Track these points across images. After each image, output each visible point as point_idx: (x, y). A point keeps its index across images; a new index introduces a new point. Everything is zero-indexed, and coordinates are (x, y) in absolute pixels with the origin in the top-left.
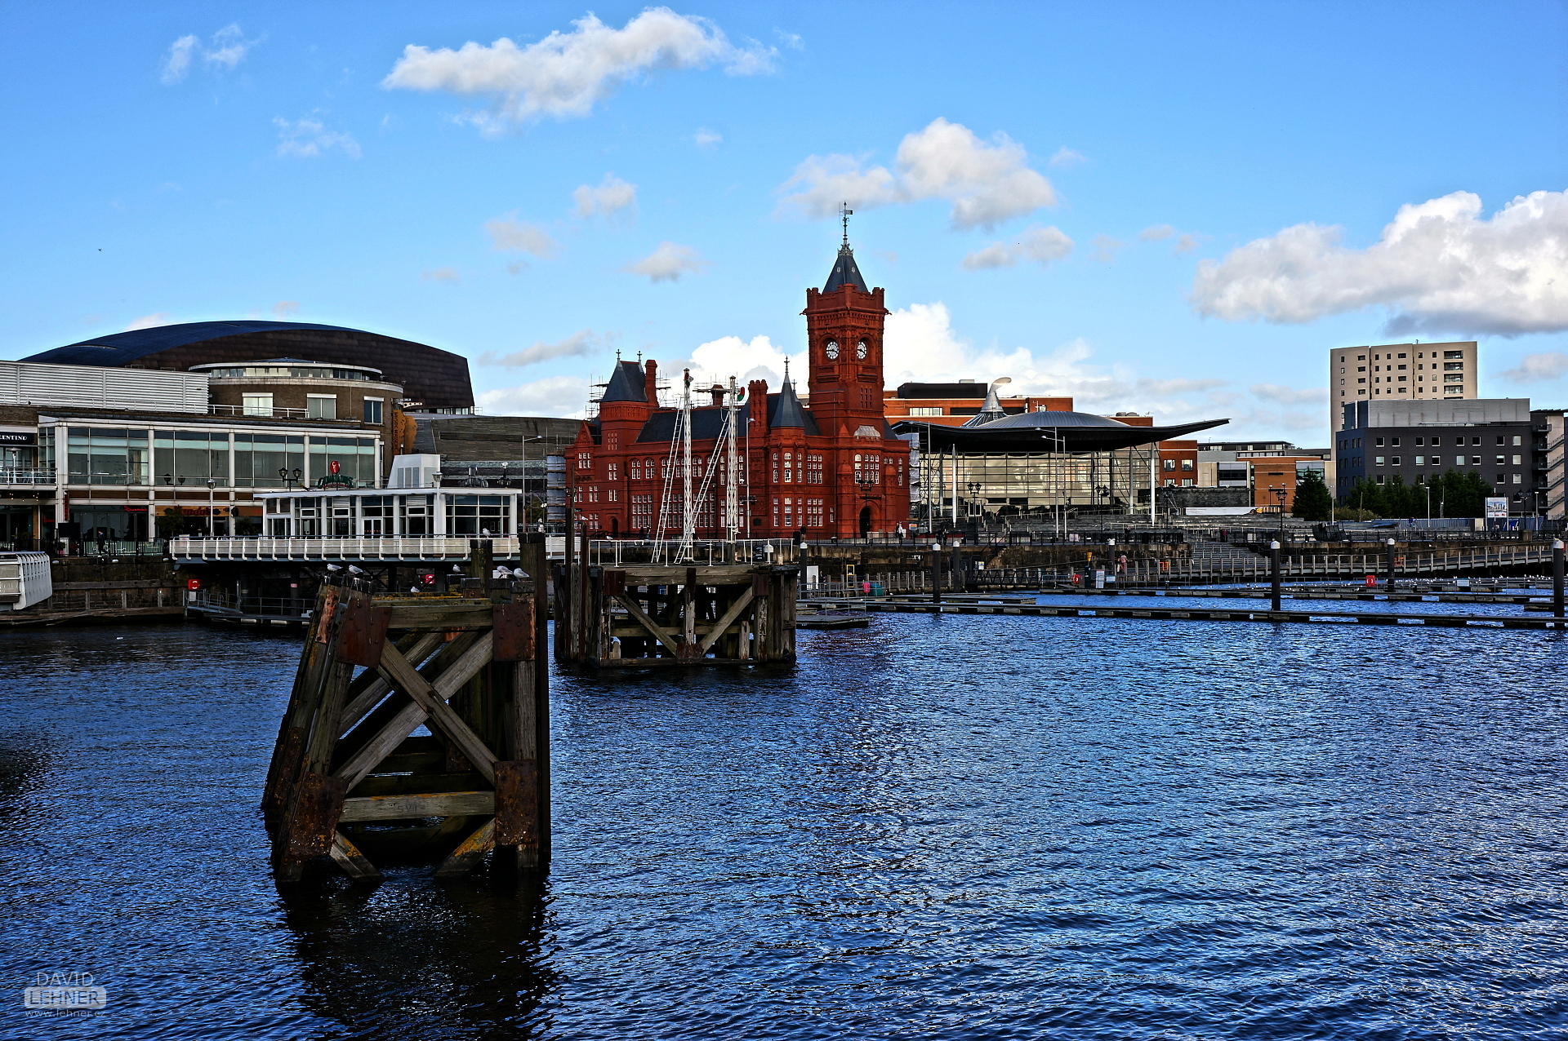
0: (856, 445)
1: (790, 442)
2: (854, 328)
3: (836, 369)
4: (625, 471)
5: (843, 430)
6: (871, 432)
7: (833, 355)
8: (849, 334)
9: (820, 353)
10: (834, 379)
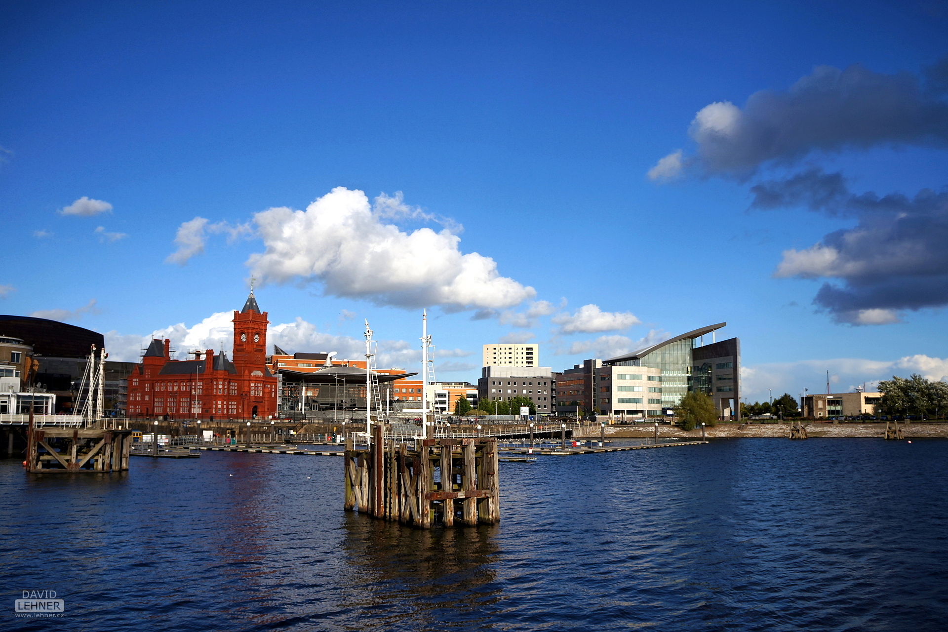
0: (251, 379)
1: (221, 377)
2: (253, 329)
3: (244, 345)
4: (152, 387)
5: (247, 372)
6: (259, 373)
7: (244, 340)
8: (250, 331)
9: (238, 339)
10: (243, 350)
